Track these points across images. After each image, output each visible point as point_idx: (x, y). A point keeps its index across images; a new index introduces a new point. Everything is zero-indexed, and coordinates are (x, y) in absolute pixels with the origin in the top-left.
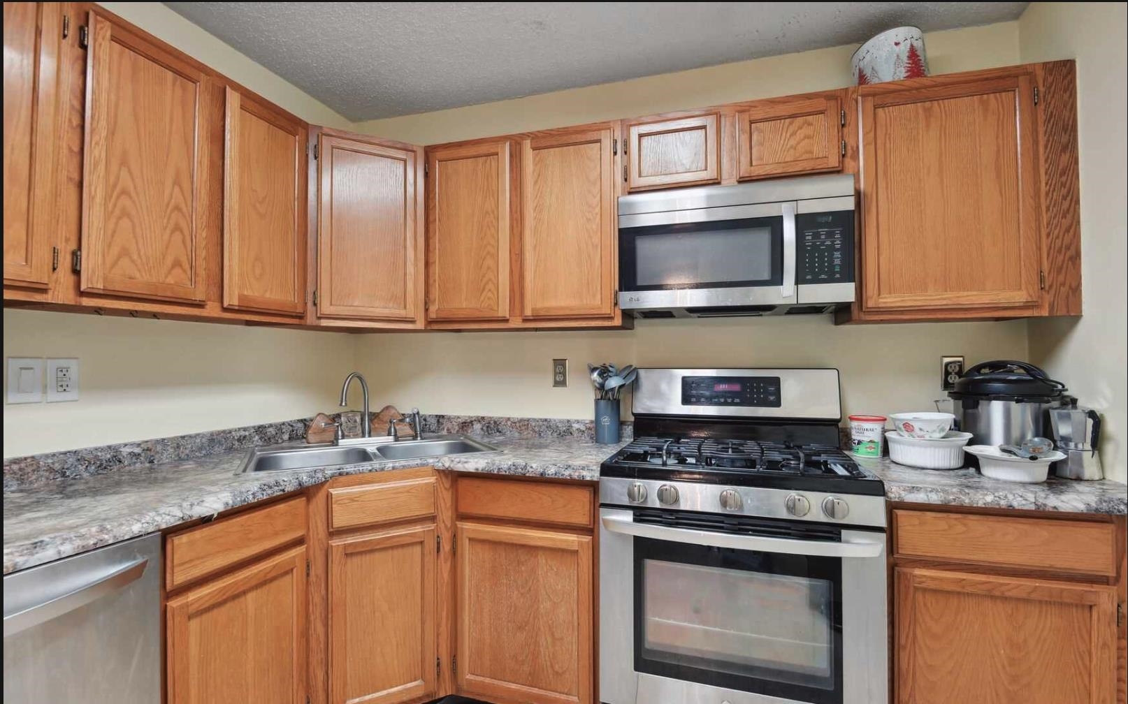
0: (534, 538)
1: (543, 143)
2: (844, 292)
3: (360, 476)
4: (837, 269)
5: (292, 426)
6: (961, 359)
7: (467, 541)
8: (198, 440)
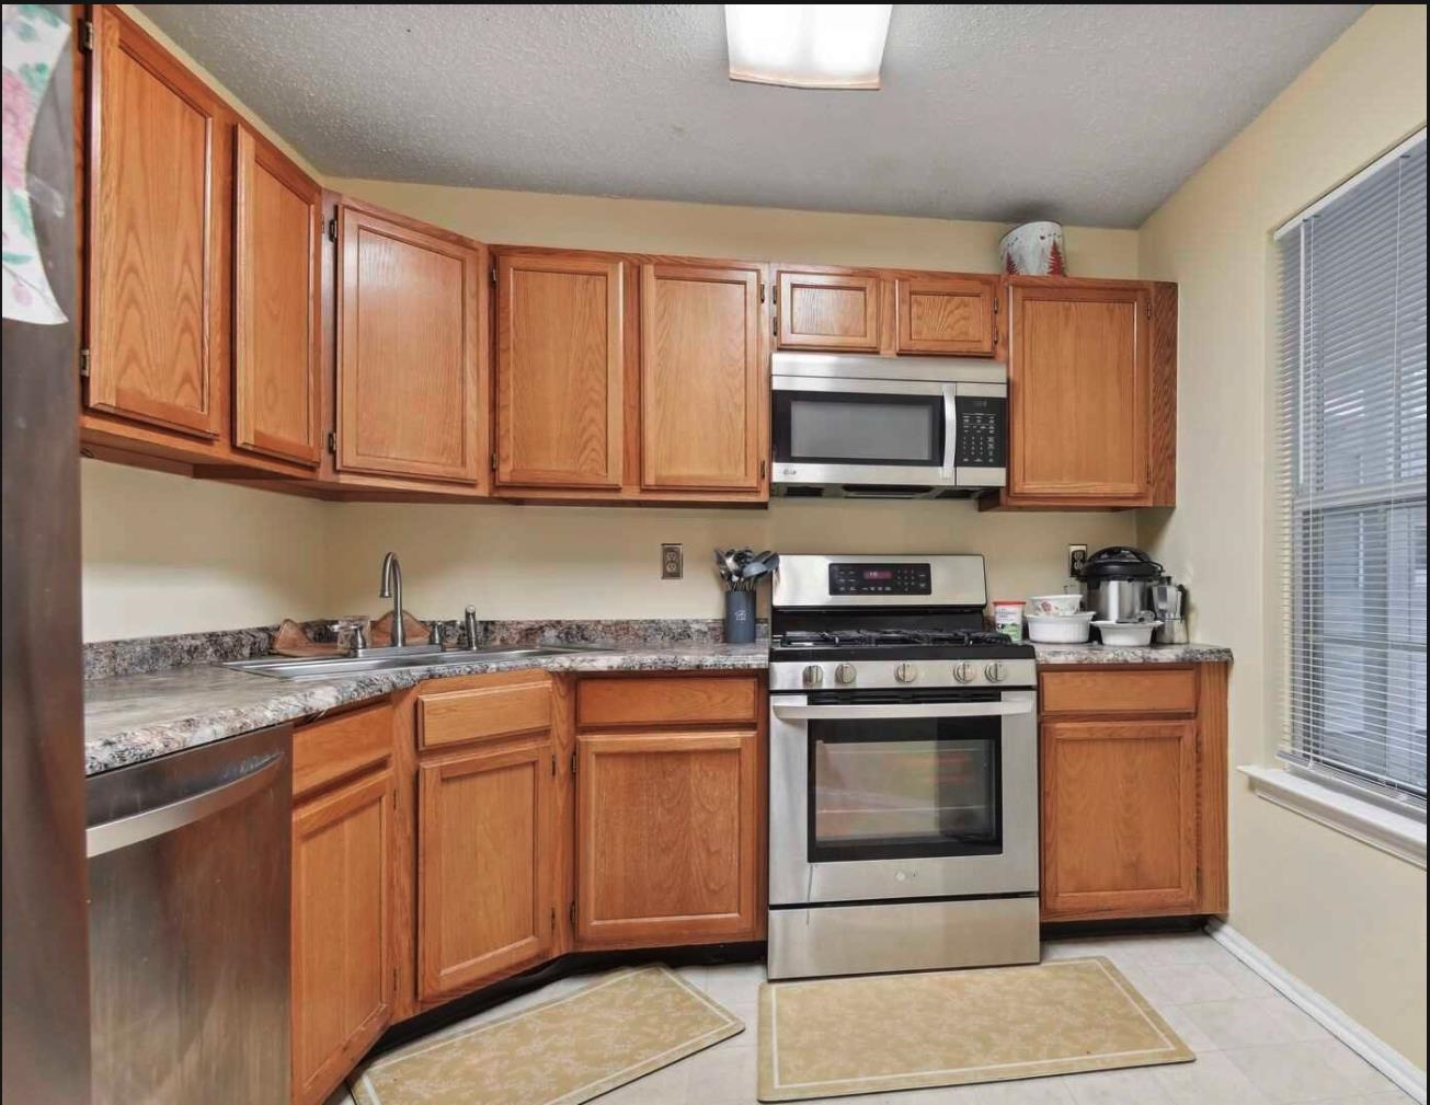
0: (687, 741)
1: (671, 272)
2: (993, 477)
3: (458, 679)
4: (991, 454)
5: (253, 636)
6: (1083, 548)
7: (594, 757)
8: (138, 649)
